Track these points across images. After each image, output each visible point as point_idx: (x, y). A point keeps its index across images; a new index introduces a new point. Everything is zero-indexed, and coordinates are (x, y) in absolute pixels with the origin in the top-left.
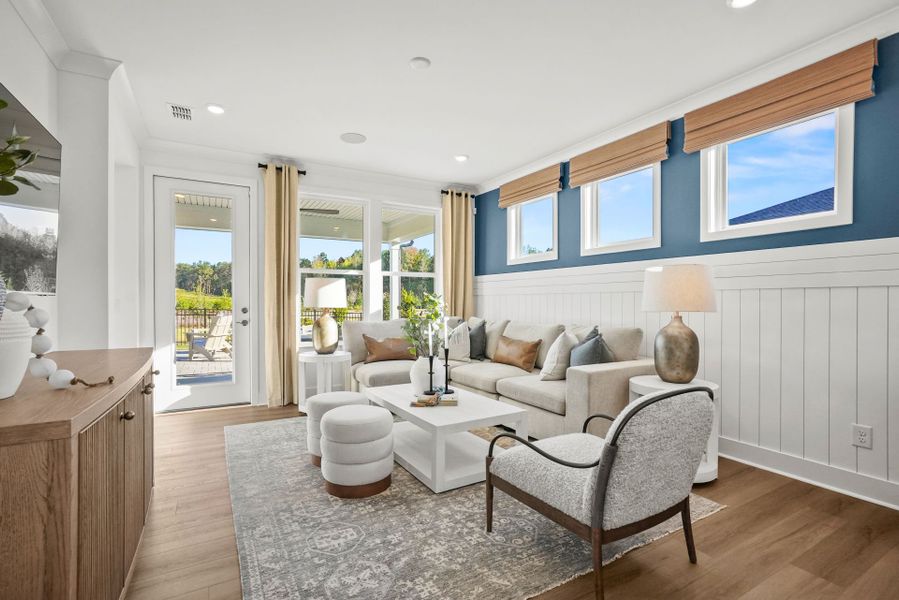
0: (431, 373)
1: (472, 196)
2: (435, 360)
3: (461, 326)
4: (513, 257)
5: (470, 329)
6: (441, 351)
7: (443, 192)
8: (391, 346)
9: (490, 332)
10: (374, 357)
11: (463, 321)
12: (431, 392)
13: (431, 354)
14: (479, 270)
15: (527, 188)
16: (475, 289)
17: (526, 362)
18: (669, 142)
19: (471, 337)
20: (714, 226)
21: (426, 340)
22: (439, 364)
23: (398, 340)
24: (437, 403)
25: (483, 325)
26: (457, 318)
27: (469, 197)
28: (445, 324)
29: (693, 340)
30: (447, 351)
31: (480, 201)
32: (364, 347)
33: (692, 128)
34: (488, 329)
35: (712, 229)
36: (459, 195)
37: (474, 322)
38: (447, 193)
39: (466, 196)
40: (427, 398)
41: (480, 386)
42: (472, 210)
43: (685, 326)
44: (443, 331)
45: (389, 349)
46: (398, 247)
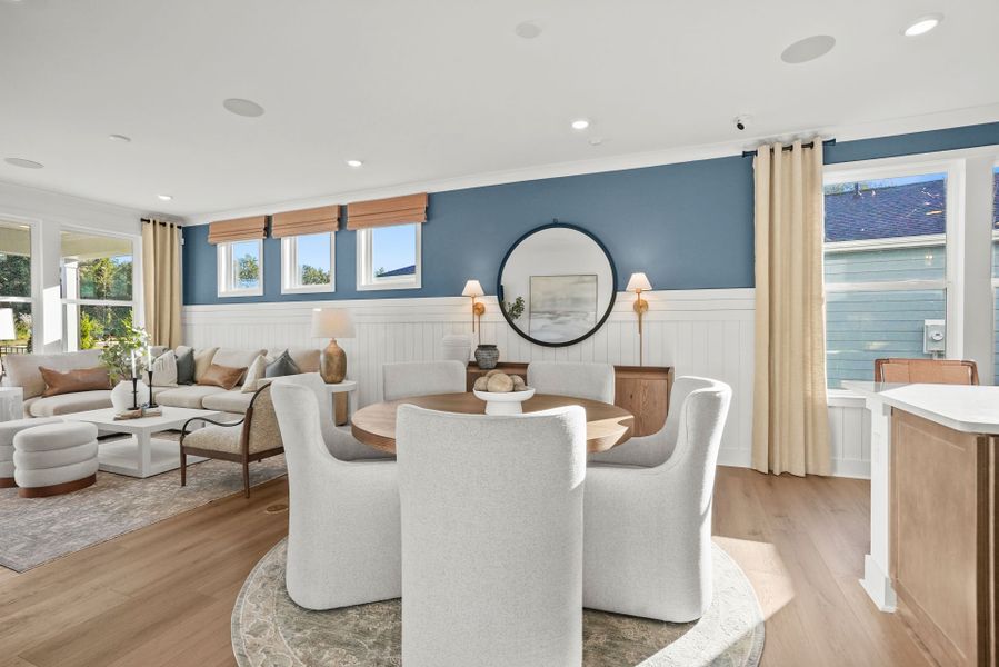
0: (135, 392)
1: (179, 227)
2: (139, 382)
3: (166, 354)
4: (223, 289)
5: (176, 357)
6: (145, 375)
7: (143, 220)
8: (79, 377)
9: (199, 360)
10: (56, 390)
11: (170, 348)
12: (135, 408)
13: (135, 376)
14: (188, 299)
15: (235, 230)
16: (183, 318)
17: (226, 382)
18: (339, 220)
19: (178, 364)
20: (365, 281)
21: (130, 366)
22: (142, 386)
23: (88, 371)
24: (142, 415)
25: (192, 352)
26: (163, 347)
27: (175, 227)
28: (149, 352)
29: (343, 355)
30: (150, 374)
31: (188, 232)
32: (42, 380)
33: (353, 214)
34: (196, 355)
35: (363, 283)
36: (164, 224)
37: (182, 351)
38: (149, 221)
39: (172, 226)
40: (131, 412)
41: (186, 404)
42: (179, 241)
43: (337, 347)
44: (147, 358)
45: (77, 381)
46: (75, 264)
